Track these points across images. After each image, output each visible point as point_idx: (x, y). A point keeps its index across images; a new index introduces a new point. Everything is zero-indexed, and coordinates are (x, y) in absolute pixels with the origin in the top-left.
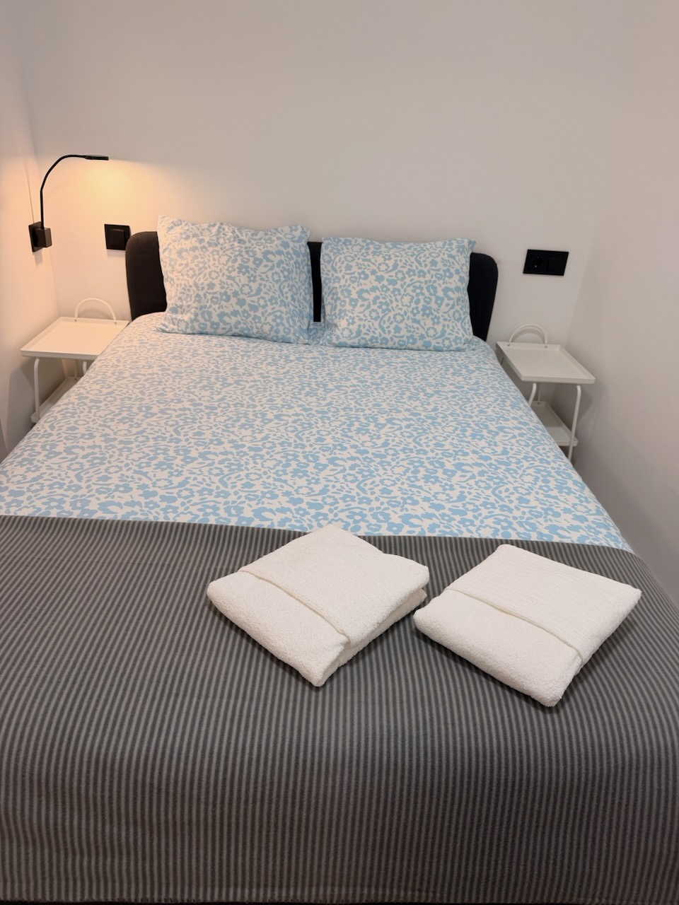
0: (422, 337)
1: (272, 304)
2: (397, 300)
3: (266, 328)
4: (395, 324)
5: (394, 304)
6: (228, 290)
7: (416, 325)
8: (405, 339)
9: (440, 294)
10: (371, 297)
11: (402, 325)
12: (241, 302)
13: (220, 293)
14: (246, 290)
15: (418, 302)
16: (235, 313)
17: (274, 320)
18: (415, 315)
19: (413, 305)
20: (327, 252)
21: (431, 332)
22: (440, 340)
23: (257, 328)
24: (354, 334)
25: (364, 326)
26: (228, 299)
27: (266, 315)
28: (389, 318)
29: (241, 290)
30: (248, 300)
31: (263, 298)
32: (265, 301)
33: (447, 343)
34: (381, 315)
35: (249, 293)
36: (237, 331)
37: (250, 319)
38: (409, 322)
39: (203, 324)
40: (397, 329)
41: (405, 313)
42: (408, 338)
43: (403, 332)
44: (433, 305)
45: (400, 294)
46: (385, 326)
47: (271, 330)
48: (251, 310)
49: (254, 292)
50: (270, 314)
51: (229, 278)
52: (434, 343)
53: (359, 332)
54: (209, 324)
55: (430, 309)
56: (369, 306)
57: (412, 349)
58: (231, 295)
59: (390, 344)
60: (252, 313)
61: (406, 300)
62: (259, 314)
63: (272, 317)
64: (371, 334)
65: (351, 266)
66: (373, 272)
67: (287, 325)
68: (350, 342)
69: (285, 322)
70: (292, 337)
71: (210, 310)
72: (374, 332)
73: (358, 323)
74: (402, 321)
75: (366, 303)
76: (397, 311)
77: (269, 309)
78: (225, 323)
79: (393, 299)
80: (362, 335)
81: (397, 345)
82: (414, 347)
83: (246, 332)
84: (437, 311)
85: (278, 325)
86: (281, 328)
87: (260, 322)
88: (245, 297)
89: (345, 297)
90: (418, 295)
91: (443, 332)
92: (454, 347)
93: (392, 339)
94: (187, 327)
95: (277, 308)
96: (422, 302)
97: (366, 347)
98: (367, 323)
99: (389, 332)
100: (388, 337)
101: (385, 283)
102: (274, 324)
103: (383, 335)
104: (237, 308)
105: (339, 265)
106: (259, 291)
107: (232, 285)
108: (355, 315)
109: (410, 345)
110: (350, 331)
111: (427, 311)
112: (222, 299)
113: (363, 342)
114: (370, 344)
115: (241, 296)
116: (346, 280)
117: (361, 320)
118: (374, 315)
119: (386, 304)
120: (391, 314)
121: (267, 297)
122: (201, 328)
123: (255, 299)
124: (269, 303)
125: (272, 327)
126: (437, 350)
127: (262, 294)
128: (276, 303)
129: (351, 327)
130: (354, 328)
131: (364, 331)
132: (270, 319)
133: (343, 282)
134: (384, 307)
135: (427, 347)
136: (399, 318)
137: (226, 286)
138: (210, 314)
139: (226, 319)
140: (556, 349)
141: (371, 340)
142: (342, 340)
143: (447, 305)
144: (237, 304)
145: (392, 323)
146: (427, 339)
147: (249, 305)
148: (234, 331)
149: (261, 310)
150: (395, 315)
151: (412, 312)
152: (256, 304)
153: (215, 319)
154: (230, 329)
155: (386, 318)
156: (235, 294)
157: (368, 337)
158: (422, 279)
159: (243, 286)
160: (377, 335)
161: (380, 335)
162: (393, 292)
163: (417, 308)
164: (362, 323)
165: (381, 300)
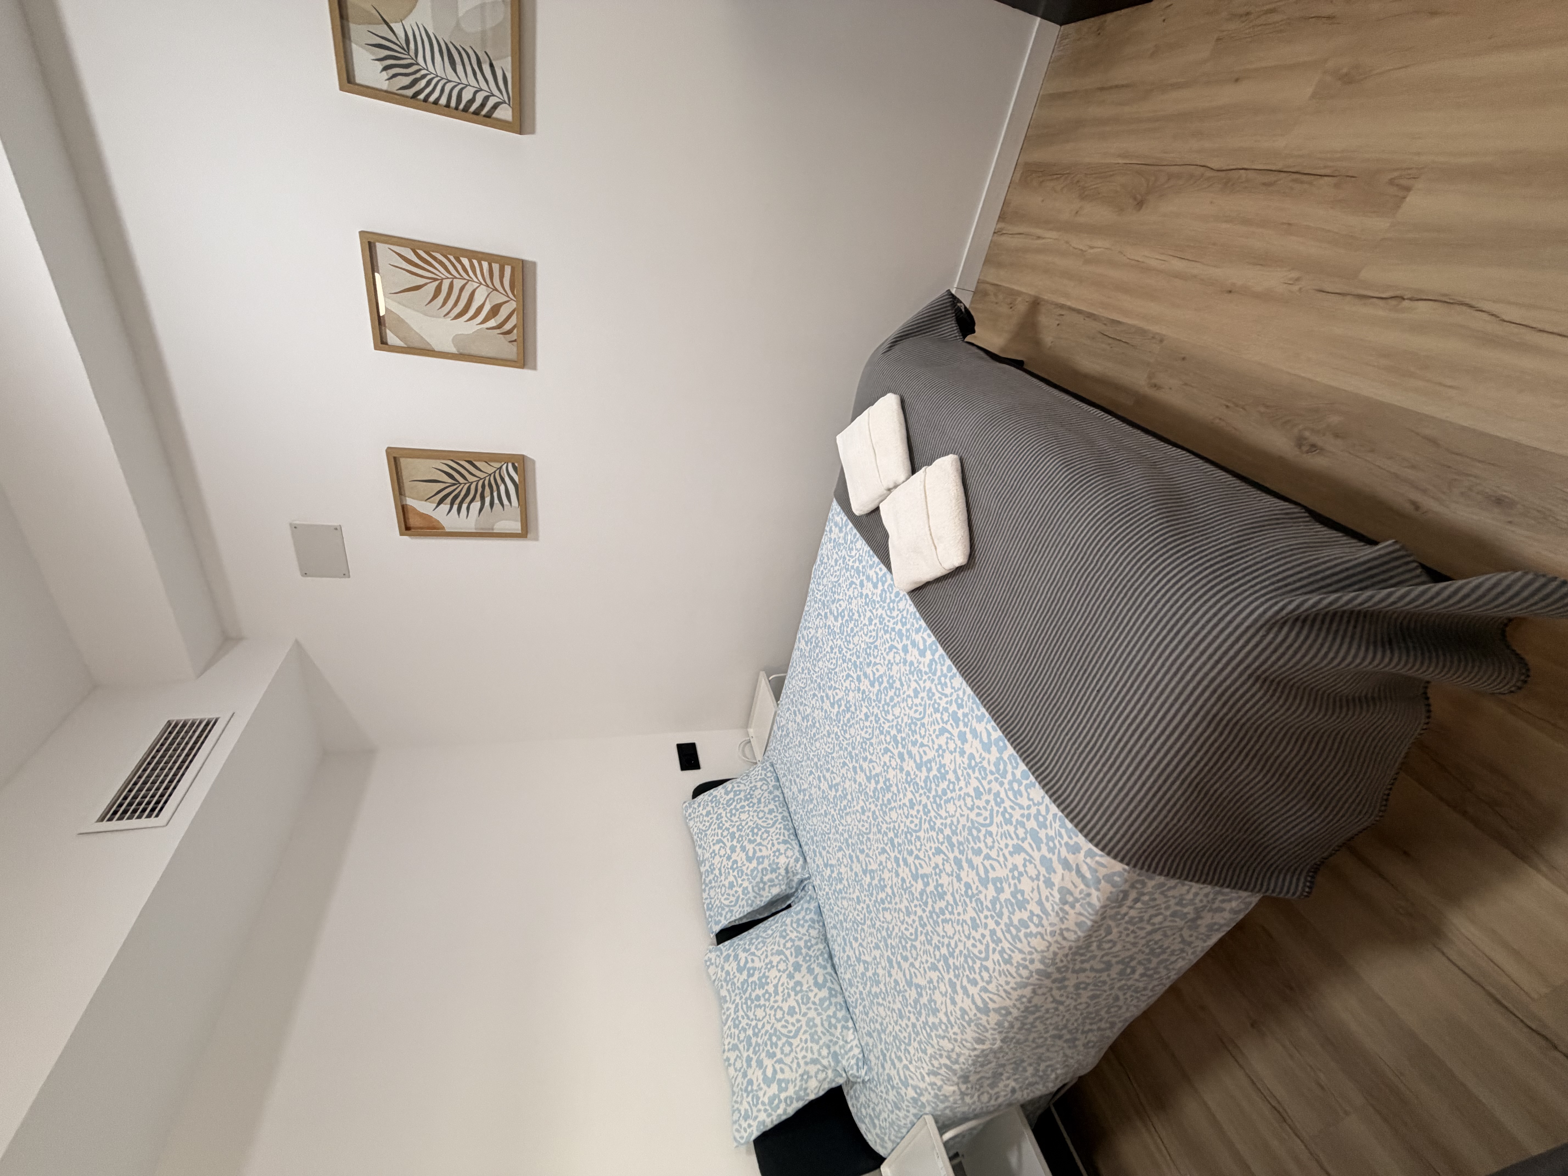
0: (771, 793)
1: (788, 935)
2: (747, 823)
3: (814, 933)
4: (767, 815)
5: (750, 824)
6: (790, 987)
7: (763, 800)
8: (777, 803)
9: (731, 795)
10: (750, 847)
11: (766, 810)
12: (797, 967)
13: (796, 995)
14: (782, 966)
15: (743, 807)
16: (810, 970)
17: (803, 926)
18: (754, 804)
19: (747, 808)
20: (722, 919)
21: (765, 787)
22: (769, 780)
23: (817, 944)
24: (788, 845)
25: (777, 839)
26: (798, 983)
27: (800, 936)
28: (763, 822)
29: (784, 971)
30: (792, 960)
31: (784, 945)
32: (787, 942)
33: (769, 774)
34: (763, 830)
35: (784, 961)
36: (829, 966)
37: (810, 953)
38: (762, 805)
39: (836, 1006)
40: (771, 811)
41: (755, 811)
42: (775, 801)
43: (771, 806)
44: (742, 795)
45: (741, 824)
46: (771, 822)
47: (814, 928)
48: (801, 954)
49: (782, 957)
50: (798, 932)
51: (776, 993)
52: (773, 783)
53: (785, 842)
54: (833, 1000)
55: (745, 796)
56: (760, 844)
57: (784, 798)
58: (794, 981)
59: (786, 814)
60: (804, 951)
61: (744, 816)
62: (802, 944)
63: (800, 929)
64: (782, 831)
65: (729, 883)
66: (729, 858)
67: (803, 913)
68: (797, 847)
69: (800, 916)
70: (813, 905)
71: (818, 1002)
72: (780, 829)
73: (777, 846)
74: (763, 811)
75: (757, 848)
76: (756, 818)
77: (793, 935)
78: (825, 981)
79: (746, 827)
80: (787, 838)
81: (785, 809)
82: (781, 796)
83: (826, 956)
84: (745, 791)
85: (806, 921)
86: (807, 918)
87: (810, 940)
88: (790, 964)
89: (758, 872)
90: (737, 810)
91: (761, 780)
92: (771, 768)
93: (781, 813)
94: (848, 1028)
95: (789, 928)
96: (743, 803)
97: (796, 835)
98: (774, 838)
99: (775, 817)
100: (780, 817)
101: (735, 843)
102: (806, 925)
103: (780, 821)
104: (804, 969)
105: (732, 899)
106: (779, 953)
107: (783, 985)
108: (771, 852)
109: (781, 799)
110: (786, 850)
111: (749, 797)
112: (801, 991)
113: (792, 837)
114: (792, 831)
115: (791, 969)
116: (743, 880)
117: (773, 845)
118: (765, 835)
119: (752, 831)
120: (760, 822)
121: (782, 941)
122: (841, 1009)
123: (788, 953)
124: (788, 938)
125: (809, 926)
126: (778, 780)
127: (781, 948)
128: (785, 930)
129: (782, 851)
130: (782, 848)
131: (782, 838)
132: (803, 931)
133: (746, 884)
134: (756, 831)
135: (779, 787)
136: (761, 815)
137: (786, 991)
138: (822, 1001)
139: (820, 980)
140: (751, 731)
141: (788, 830)
142: (797, 854)
143: (738, 786)
144: (800, 971)
145: (767, 818)
146: (771, 788)
147: (796, 957)
148: (829, 970)
149: (797, 943)
150: (759, 819)
151: (753, 807)
152: (793, 950)
153: (824, 993)
154: (831, 975)
155: (765, 824)
156: (791, 976)
157: (786, 833)
158: (723, 815)
159: (779, 971)
160: (782, 825)
161: (780, 823)
162: (741, 830)
163: (748, 805)
164: (775, 842)
165: (750, 836)
